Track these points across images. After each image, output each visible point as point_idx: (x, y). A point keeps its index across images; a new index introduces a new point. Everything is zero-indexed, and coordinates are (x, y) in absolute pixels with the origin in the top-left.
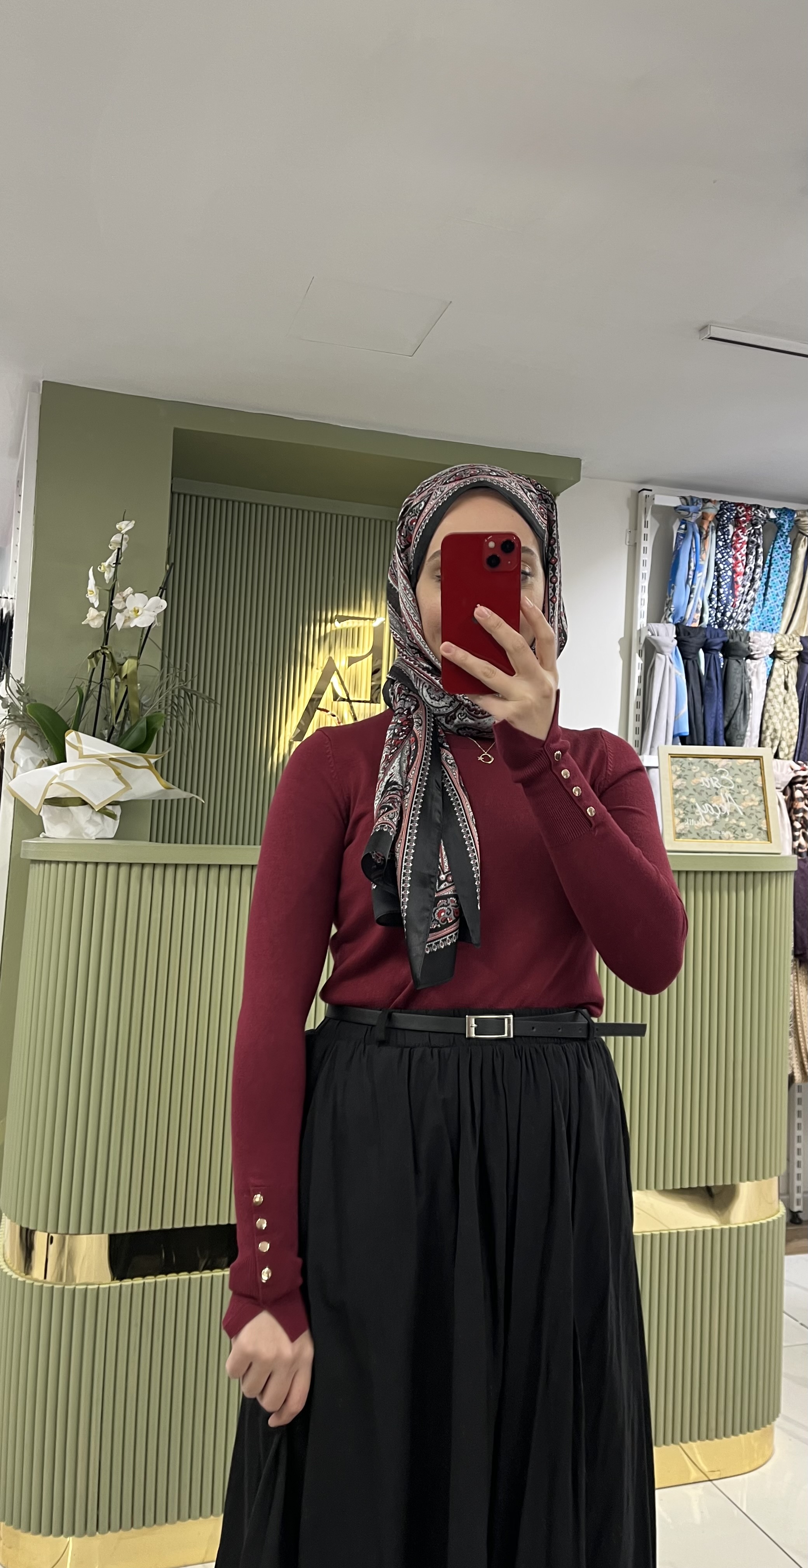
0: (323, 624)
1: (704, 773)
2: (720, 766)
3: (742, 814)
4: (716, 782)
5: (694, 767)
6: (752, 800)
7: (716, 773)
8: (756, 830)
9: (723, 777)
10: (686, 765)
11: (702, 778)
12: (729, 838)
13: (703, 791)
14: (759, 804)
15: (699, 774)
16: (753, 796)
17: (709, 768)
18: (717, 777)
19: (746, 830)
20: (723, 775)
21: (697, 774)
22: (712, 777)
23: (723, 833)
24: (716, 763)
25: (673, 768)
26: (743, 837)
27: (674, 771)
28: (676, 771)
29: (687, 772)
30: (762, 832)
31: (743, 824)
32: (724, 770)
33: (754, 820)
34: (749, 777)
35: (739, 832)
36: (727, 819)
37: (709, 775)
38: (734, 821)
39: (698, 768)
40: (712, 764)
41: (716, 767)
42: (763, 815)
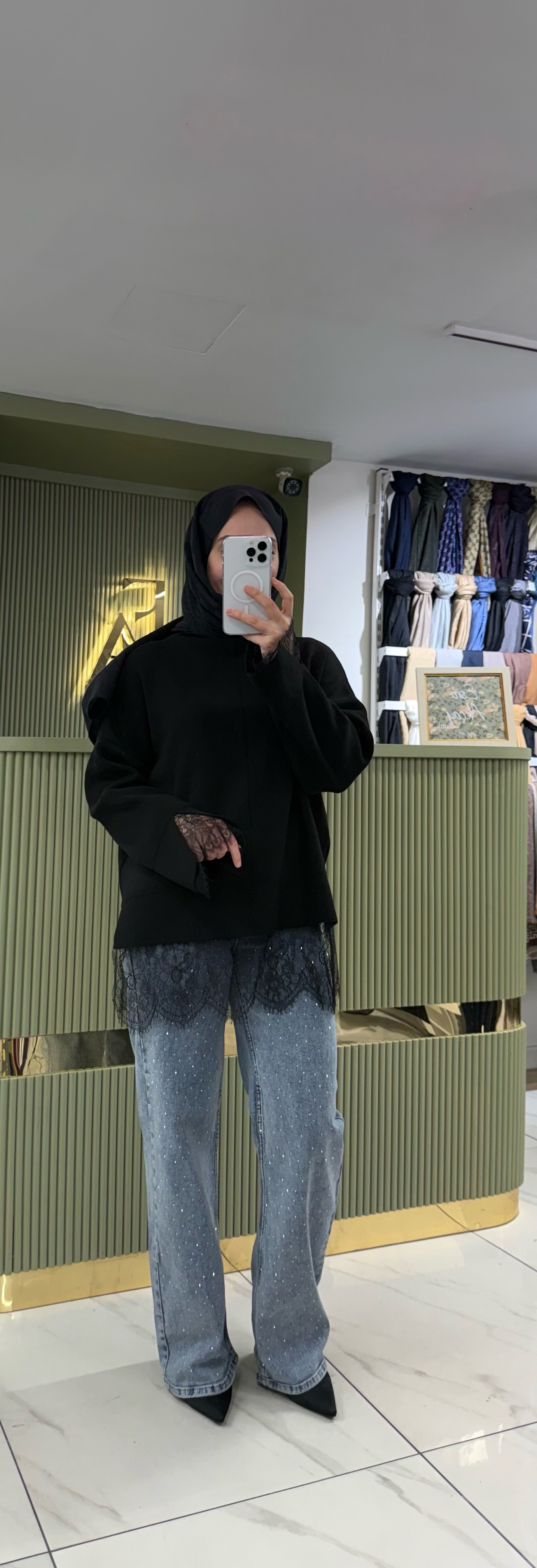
0: (113, 587)
1: (453, 688)
2: (466, 682)
3: (484, 719)
4: (462, 695)
5: (445, 684)
6: (492, 708)
7: (463, 688)
8: (496, 731)
9: (469, 690)
10: (438, 682)
11: (451, 692)
12: (473, 738)
13: (452, 702)
14: (497, 711)
15: (449, 689)
16: (494, 705)
17: (457, 684)
18: (463, 691)
19: (487, 731)
20: (469, 689)
21: (447, 689)
22: (459, 691)
23: (468, 734)
24: (463, 680)
25: (429, 685)
26: (485, 736)
27: (429, 687)
28: (431, 687)
29: (439, 688)
30: (500, 732)
31: (484, 726)
32: (470, 685)
33: (494, 723)
34: (489, 690)
35: (481, 732)
36: (471, 723)
37: (457, 689)
38: (477, 724)
39: (449, 685)
40: (460, 681)
41: (464, 683)
42: (501, 719)
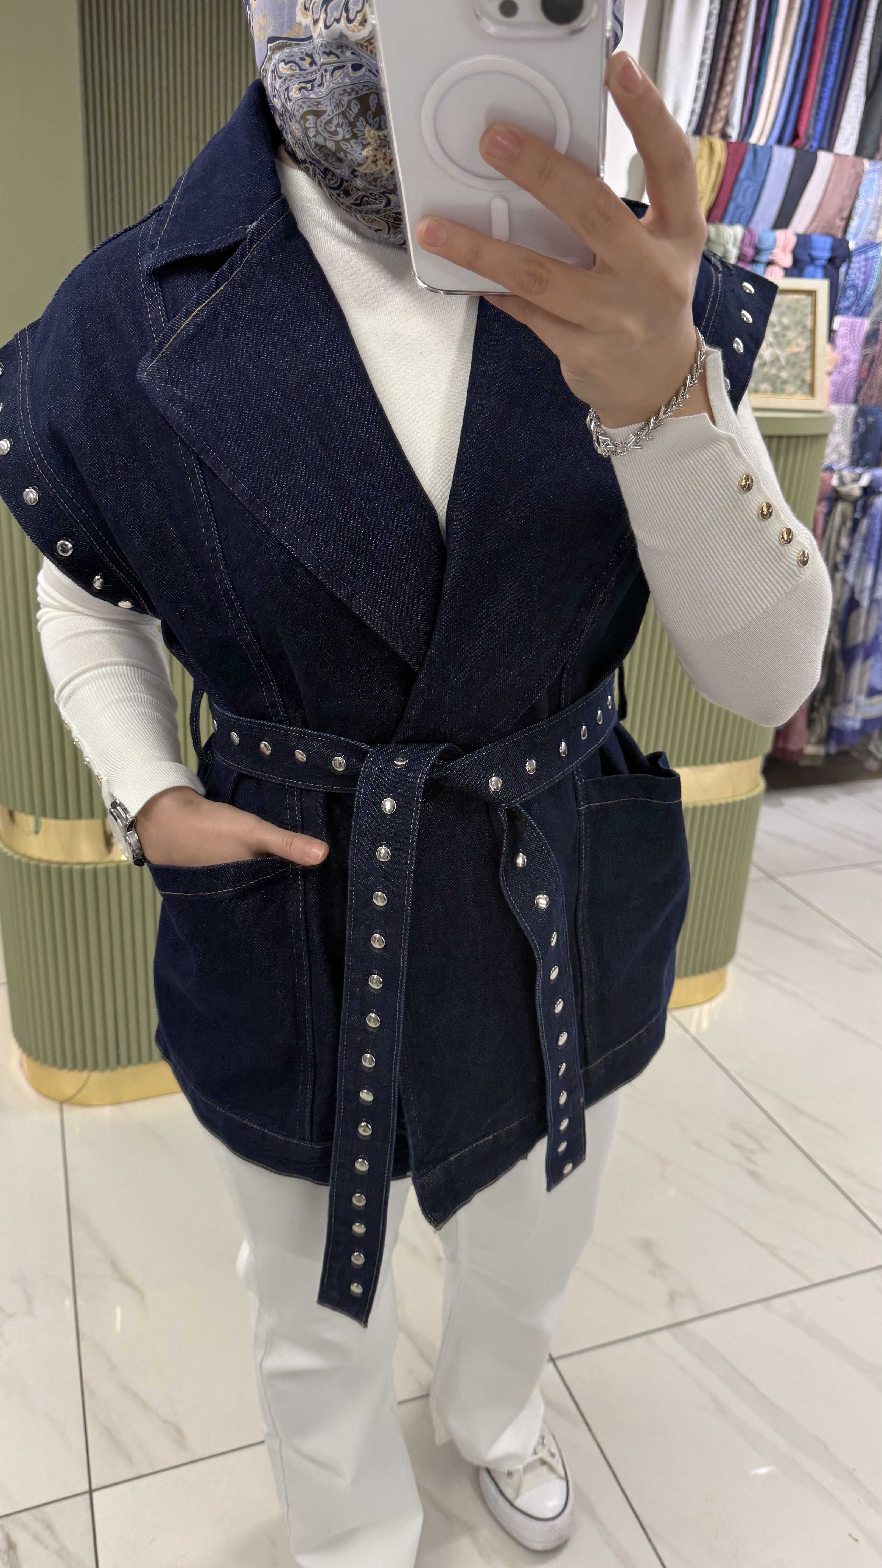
3: (783, 361)
6: (798, 345)
8: (799, 383)
12: (766, 392)
14: (805, 352)
16: (800, 341)
19: (785, 382)
26: (783, 390)
31: (784, 374)
33: (797, 370)
34: (798, 316)
35: (778, 384)
36: (766, 369)
38: (774, 371)
42: (807, 364)
